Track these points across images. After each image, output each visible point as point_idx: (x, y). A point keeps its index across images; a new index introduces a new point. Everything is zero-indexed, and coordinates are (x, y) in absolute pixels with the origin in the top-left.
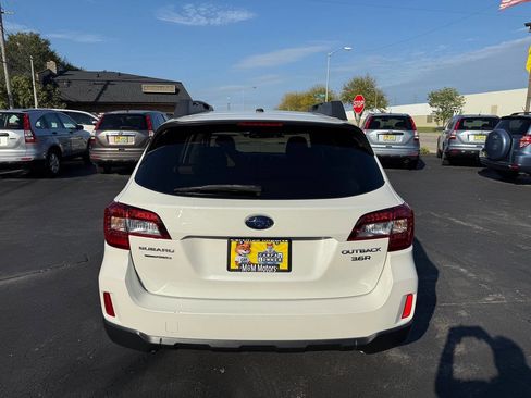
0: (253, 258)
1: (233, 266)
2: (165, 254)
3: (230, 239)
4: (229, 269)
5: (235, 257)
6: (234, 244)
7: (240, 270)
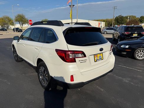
0: (98, 58)
1: (96, 61)
2: (85, 61)
3: (94, 55)
4: (95, 62)
5: (96, 59)
6: (95, 55)
7: (97, 61)
